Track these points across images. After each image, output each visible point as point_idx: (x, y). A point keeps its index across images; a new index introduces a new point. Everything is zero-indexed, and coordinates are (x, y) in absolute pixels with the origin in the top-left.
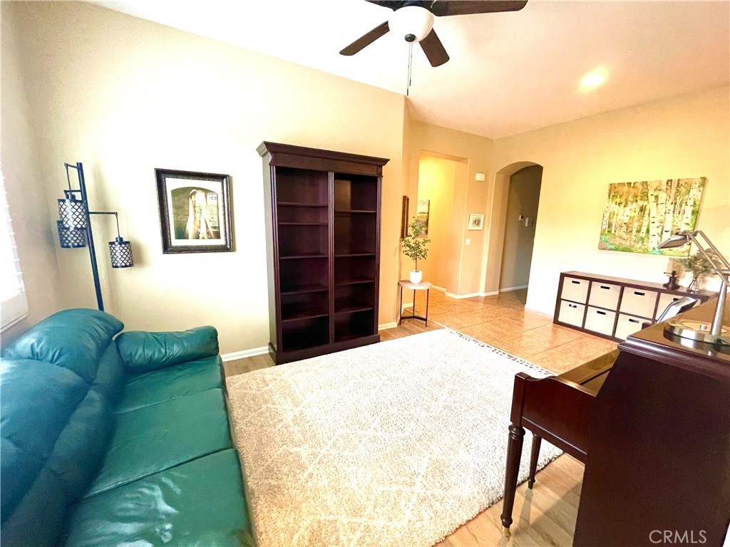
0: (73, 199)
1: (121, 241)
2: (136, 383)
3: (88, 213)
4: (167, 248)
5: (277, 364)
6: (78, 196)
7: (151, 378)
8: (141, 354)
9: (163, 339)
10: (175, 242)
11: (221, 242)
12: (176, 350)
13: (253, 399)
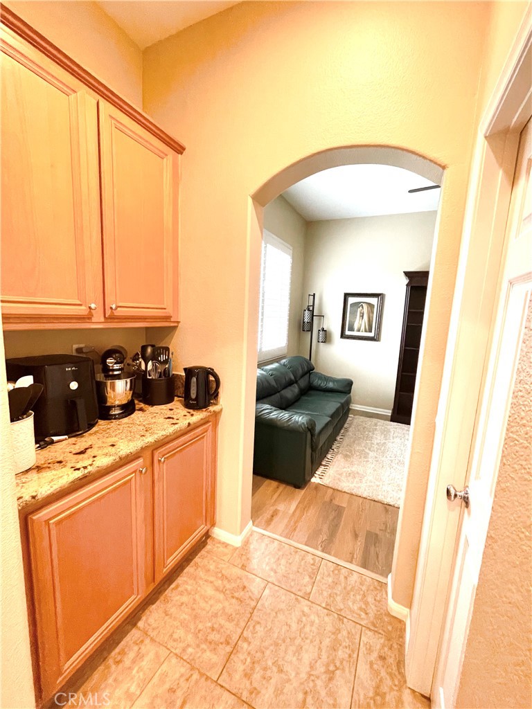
0: (309, 310)
1: (323, 329)
2: (312, 392)
3: (313, 315)
4: (343, 336)
5: (391, 421)
6: (311, 308)
7: (318, 392)
8: (317, 382)
9: (327, 379)
10: (348, 333)
11: (372, 335)
12: (331, 385)
13: (364, 428)
